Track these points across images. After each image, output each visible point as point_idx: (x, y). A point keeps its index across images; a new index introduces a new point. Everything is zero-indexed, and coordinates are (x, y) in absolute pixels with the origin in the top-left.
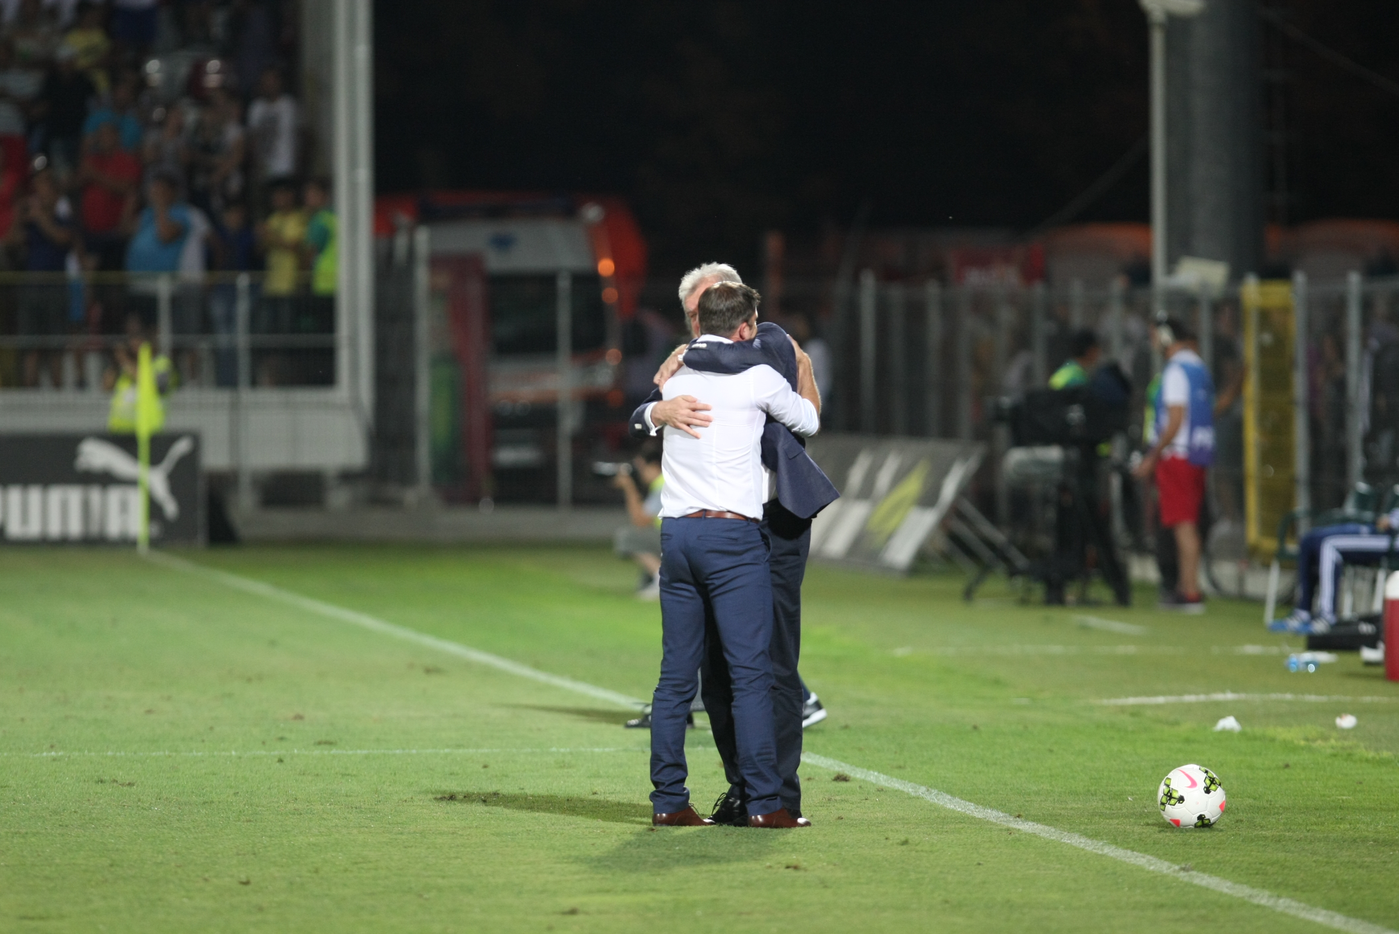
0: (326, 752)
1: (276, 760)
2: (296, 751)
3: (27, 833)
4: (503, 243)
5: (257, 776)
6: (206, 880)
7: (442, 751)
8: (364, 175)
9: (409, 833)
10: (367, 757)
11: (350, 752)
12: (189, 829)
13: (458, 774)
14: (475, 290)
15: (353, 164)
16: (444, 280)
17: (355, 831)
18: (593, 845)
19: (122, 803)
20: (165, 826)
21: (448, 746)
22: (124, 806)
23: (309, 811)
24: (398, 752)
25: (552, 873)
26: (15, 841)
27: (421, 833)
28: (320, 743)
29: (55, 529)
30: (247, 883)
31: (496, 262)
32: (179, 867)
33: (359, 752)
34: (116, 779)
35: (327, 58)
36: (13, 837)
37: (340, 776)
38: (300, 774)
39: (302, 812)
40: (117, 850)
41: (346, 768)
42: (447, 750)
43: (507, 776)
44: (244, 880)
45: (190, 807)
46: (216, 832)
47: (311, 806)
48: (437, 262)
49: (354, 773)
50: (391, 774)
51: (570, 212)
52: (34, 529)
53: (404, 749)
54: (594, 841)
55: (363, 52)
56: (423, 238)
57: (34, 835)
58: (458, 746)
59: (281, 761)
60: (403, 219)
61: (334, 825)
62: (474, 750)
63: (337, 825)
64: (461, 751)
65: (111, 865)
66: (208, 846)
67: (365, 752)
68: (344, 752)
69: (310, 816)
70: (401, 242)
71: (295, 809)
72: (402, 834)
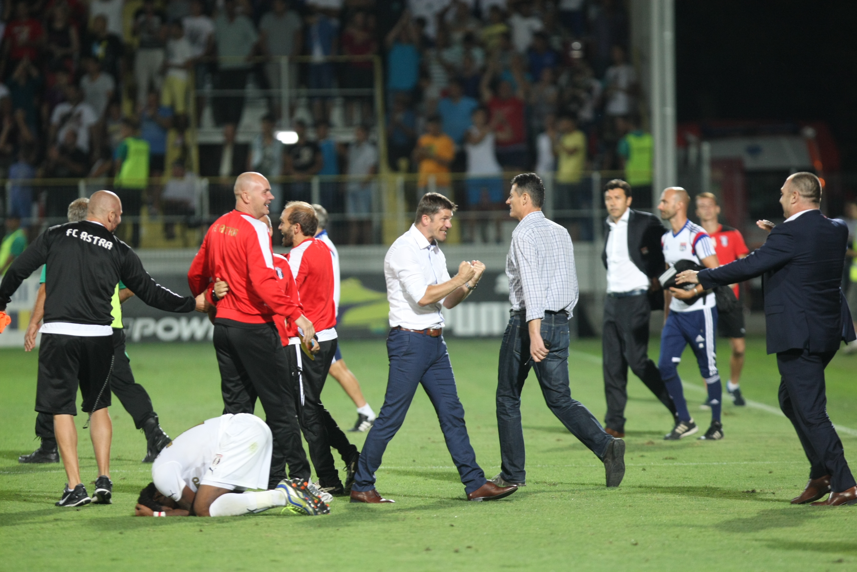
0: (671, 464)
1: (641, 469)
2: (652, 464)
3: (496, 515)
4: (754, 151)
5: (631, 479)
6: (611, 543)
7: (742, 463)
8: (670, 111)
9: (730, 513)
10: (697, 467)
11: (686, 464)
12: (594, 511)
13: (754, 477)
14: (738, 180)
15: (663, 104)
16: (719, 175)
17: (697, 512)
18: (846, 520)
19: (551, 496)
20: (580, 510)
21: (745, 460)
22: (553, 498)
23: (666, 500)
24: (715, 464)
25: (822, 537)
26: (490, 519)
27: (738, 513)
28: (666, 459)
29: (484, 329)
30: (636, 544)
31: (750, 163)
32: (593, 534)
33: (691, 464)
34: (545, 481)
35: (647, 40)
36: (488, 517)
37: (682, 479)
38: (657, 478)
39: (662, 501)
40: (553, 525)
41: (685, 474)
42: (745, 463)
43: (785, 478)
44: (634, 543)
45: (593, 498)
46: (612, 513)
47: (667, 497)
48: (715, 163)
49: (690, 477)
50: (713, 477)
51: (796, 132)
52: (471, 330)
53: (718, 462)
54: (846, 518)
55: (669, 36)
56: (706, 148)
57: (501, 515)
58: (752, 460)
59: (644, 470)
60: (692, 138)
61: (683, 508)
62: (762, 463)
63: (685, 509)
64: (754, 463)
65: (552, 534)
66: (609, 522)
67: (695, 464)
68: (682, 464)
69: (668, 503)
70: (693, 151)
71: (658, 499)
72: (726, 513)
